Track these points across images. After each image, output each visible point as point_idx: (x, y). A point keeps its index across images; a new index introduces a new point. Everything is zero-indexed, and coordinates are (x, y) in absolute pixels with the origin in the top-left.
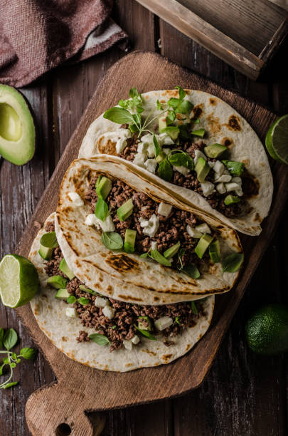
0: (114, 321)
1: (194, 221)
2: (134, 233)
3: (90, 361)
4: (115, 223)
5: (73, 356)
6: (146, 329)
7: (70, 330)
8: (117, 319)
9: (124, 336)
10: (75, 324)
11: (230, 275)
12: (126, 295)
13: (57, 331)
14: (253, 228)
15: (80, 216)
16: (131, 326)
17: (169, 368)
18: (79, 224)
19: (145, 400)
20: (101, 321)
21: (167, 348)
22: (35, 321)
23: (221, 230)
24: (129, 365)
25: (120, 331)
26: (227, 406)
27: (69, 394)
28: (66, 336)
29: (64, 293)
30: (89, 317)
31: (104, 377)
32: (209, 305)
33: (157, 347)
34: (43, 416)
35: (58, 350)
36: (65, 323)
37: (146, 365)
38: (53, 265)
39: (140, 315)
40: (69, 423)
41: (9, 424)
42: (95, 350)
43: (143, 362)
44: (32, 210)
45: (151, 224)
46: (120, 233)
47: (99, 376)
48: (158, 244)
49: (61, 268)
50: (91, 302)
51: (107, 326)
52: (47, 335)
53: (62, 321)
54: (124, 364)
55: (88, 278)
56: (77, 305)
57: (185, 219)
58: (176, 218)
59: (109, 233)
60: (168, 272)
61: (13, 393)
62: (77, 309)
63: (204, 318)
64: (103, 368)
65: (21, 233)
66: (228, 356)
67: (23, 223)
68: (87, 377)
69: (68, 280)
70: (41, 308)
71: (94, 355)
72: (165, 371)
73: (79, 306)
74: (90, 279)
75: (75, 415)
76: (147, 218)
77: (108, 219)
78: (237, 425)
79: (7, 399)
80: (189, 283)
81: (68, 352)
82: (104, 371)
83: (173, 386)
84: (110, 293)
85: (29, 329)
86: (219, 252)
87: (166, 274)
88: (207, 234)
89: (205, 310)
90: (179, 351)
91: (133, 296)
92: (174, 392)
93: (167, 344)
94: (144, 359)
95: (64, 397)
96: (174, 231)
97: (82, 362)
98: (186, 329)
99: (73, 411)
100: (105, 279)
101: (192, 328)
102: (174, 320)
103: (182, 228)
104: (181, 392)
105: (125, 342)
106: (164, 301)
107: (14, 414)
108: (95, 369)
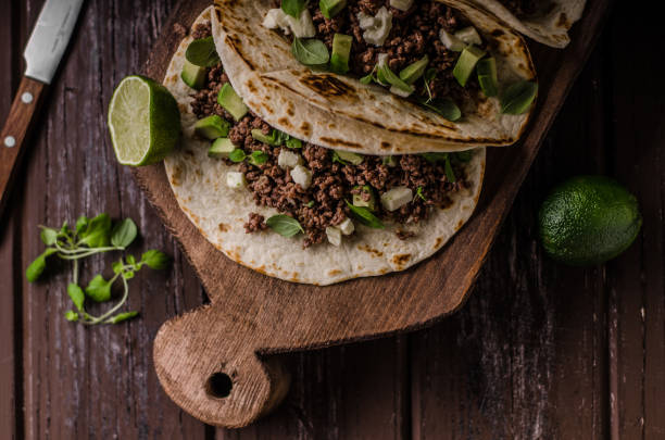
0: (310, 193)
1: (452, 21)
2: (349, 39)
3: (267, 265)
4: (316, 24)
5: (238, 256)
6: (367, 205)
7: (233, 213)
8: (317, 188)
9: (328, 219)
10: (242, 203)
11: (513, 118)
12: (334, 138)
13: (209, 214)
14: (554, 36)
15: (255, 14)
16: (339, 203)
17: (405, 278)
18: (255, 26)
19: (362, 333)
20: (287, 193)
21: (402, 243)
22: (172, 197)
23: (499, 39)
24: (335, 273)
25: (322, 212)
26: (505, 360)
27: (229, 322)
28: (225, 222)
29: (225, 146)
30: (267, 185)
31: (290, 295)
32: (475, 169)
33: (385, 242)
34: (184, 359)
35: (212, 246)
36: (224, 199)
37: (364, 272)
38: (205, 99)
39: (356, 184)
40: (228, 371)
41: (122, 384)
42: (276, 246)
43: (360, 268)
44: (167, 12)
45: (378, 24)
46: (324, 42)
47: (282, 294)
48: (390, 58)
49: (221, 100)
50: (272, 159)
51: (298, 203)
52: (193, 221)
53: (220, 196)
54: (326, 272)
55: (268, 108)
56: (247, 167)
57: (437, 18)
58: (422, 17)
59: (305, 40)
60: (406, 108)
61: (129, 332)
62: (245, 174)
63: (466, 192)
64: (289, 278)
65: (146, 53)
66: (509, 272)
67: (151, 35)
68: (261, 293)
69: (231, 121)
70: (183, 174)
71: (273, 256)
72: (396, 284)
73: (250, 168)
74: (271, 111)
75: (240, 358)
76: (372, 14)
77: (305, 16)
78: (521, 391)
79: (119, 342)
80: (442, 126)
81: (229, 249)
82: (291, 283)
83: (411, 310)
84: (307, 134)
85: (162, 211)
86: (495, 78)
87: (402, 109)
88: (475, 45)
89: (469, 179)
90: (424, 249)
91: (345, 139)
92: (413, 320)
93: (403, 236)
94: (362, 263)
95: (220, 327)
96: (419, 38)
97: (254, 267)
98: (435, 211)
99: (236, 351)
100: (297, 111)
101: (446, 210)
102: (414, 193)
103: (431, 33)
104: (424, 320)
105: (329, 231)
106: (398, 149)
107: (130, 368)
108: (276, 279)
